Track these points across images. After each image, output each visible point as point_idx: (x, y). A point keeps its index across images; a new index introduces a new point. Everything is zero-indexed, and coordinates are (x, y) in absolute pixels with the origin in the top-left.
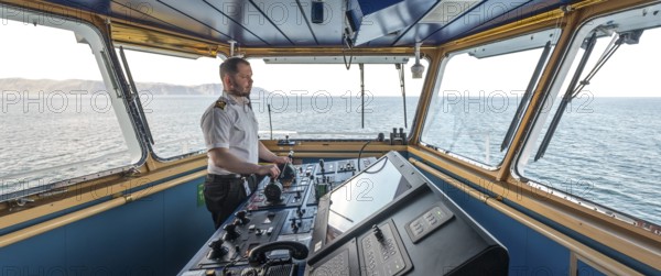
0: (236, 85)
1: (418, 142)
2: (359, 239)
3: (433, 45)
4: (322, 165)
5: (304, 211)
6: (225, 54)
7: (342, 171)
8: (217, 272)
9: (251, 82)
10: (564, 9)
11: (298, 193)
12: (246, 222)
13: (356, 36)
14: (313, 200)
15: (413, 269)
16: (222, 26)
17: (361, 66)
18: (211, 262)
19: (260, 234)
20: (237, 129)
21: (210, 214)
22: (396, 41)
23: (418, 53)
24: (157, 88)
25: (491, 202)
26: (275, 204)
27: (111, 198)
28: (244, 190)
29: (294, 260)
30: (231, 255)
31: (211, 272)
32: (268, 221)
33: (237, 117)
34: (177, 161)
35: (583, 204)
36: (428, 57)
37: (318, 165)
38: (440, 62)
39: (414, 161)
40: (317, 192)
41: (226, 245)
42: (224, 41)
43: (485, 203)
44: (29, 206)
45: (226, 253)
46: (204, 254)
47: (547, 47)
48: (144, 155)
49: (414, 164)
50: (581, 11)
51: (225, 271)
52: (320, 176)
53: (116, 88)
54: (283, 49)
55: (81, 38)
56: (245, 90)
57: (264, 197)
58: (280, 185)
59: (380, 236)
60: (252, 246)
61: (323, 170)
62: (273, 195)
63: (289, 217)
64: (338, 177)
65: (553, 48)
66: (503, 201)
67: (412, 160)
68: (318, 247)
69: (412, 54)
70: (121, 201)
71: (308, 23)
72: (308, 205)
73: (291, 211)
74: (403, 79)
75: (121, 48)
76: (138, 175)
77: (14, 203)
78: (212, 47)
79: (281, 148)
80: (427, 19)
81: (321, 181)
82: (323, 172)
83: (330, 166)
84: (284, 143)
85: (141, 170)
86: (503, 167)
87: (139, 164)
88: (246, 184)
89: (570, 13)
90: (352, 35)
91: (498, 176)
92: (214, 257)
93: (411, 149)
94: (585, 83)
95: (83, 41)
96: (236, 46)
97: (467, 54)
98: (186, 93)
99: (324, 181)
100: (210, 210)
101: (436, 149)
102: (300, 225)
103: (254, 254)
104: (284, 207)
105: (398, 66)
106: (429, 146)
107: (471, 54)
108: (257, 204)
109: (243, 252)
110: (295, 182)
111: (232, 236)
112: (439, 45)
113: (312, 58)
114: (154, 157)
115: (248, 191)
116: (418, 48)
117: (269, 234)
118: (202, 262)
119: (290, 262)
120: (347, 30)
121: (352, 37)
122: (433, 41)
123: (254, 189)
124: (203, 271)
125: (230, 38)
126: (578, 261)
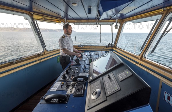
0: (68, 32)
1: (116, 47)
2: (103, 77)
3: (121, 19)
4: (90, 53)
5: (86, 66)
6: (63, 22)
7: (95, 55)
8: (64, 83)
9: (71, 31)
10: (164, 9)
11: (84, 61)
12: (71, 69)
13: (100, 18)
14: (88, 63)
15: (121, 89)
16: (62, 14)
17: (100, 25)
18: (62, 80)
19: (75, 73)
20: (68, 44)
21: (61, 66)
22: (111, 18)
23: (117, 22)
24: (46, 30)
25: (137, 65)
26: (78, 64)
27: (36, 61)
28: (70, 60)
29: (84, 81)
30: (68, 78)
31: (63, 83)
32: (77, 69)
33: (68, 40)
34: (52, 51)
35: (165, 67)
36: (120, 23)
37: (89, 53)
38: (123, 24)
39: (115, 52)
40: (89, 61)
41: (66, 75)
42: (63, 18)
43: (135, 65)
44: (16, 63)
45: (66, 78)
46: (61, 78)
47: (157, 20)
48: (44, 49)
49: (115, 53)
50: (169, 10)
51: (66, 83)
52: (90, 56)
53: (35, 32)
54: (79, 20)
55: (25, 18)
56: (70, 33)
57: (75, 62)
58: (79, 59)
59: (109, 78)
60: (73, 76)
61: (90, 54)
62: (77, 61)
63: (82, 68)
64: (94, 57)
65: (159, 21)
66: (140, 64)
67: (114, 52)
68: (91, 78)
69: (115, 22)
70: (38, 62)
71: (86, 14)
72: (87, 65)
73: (82, 66)
74: (112, 29)
75: (36, 21)
76: (42, 55)
77: (12, 62)
78: (59, 20)
79: (79, 48)
80: (121, 12)
81: (90, 58)
82: (90, 55)
83: (92, 53)
84: (79, 46)
85: (43, 54)
86: (141, 55)
87: (42, 52)
88: (70, 58)
89: (165, 10)
90: (99, 17)
91: (139, 57)
92: (63, 78)
93: (114, 49)
94: (168, 31)
95: (26, 19)
96: (66, 20)
97: (131, 22)
98: (53, 32)
99: (91, 58)
100: (61, 64)
101: (121, 49)
102: (85, 70)
103: (74, 79)
104: (80, 65)
105: (111, 25)
106: (119, 48)
107: (132, 22)
108: (73, 64)
109: (70, 77)
110: (83, 58)
111: (67, 73)
112: (123, 19)
113: (87, 23)
114: (46, 50)
115: (71, 60)
116: (117, 20)
117: (77, 73)
118: (60, 80)
119: (83, 81)
120: (97, 16)
121: (99, 18)
122: (121, 18)
123: (72, 59)
124: (61, 82)
125: (65, 18)
126: (162, 82)
